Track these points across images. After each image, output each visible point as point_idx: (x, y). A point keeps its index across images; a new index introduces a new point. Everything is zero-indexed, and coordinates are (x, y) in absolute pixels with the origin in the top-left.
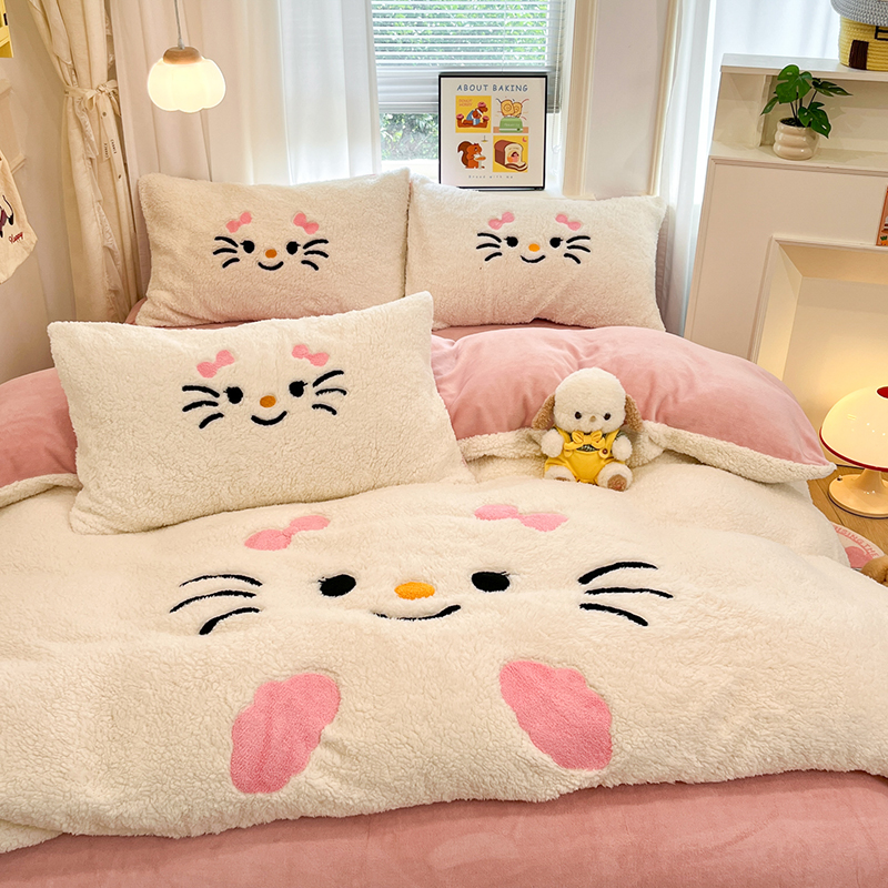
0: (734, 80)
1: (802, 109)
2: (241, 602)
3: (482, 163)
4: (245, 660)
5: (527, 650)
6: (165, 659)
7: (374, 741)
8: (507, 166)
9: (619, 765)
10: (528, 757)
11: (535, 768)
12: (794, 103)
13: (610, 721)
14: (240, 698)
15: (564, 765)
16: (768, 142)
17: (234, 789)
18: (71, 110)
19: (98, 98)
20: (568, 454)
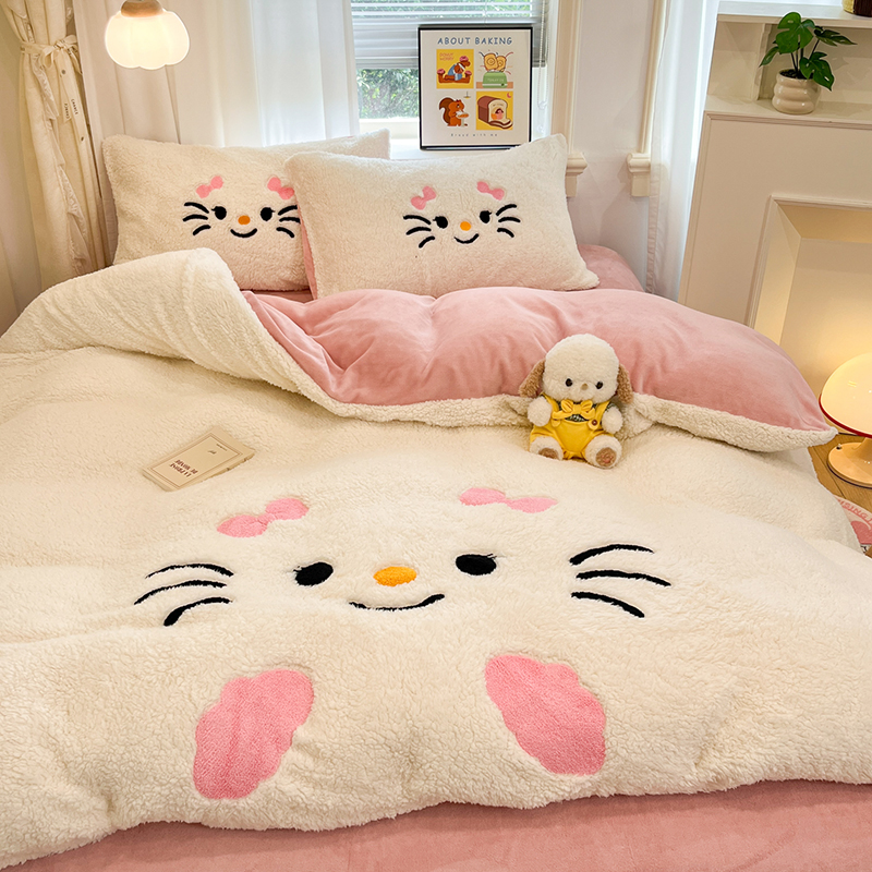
0: (730, 30)
1: (803, 60)
2: (210, 592)
3: (465, 121)
4: (211, 654)
5: (514, 644)
6: (127, 650)
7: (349, 742)
8: (491, 123)
9: (612, 770)
10: (514, 761)
11: (520, 771)
12: (794, 53)
13: (604, 723)
14: (206, 695)
15: (553, 770)
16: (766, 96)
17: (197, 794)
18: (28, 68)
19: (56, 54)
20: (556, 424)
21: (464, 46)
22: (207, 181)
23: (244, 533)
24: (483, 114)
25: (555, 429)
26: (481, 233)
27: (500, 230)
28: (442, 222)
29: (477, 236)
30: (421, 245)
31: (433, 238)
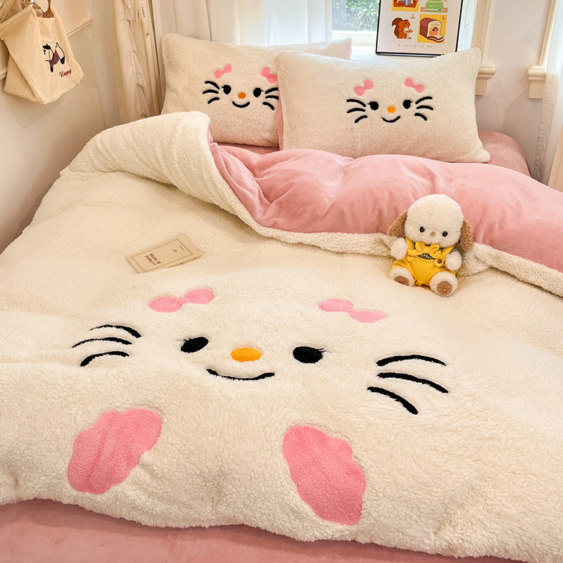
3: (410, 35)
4: (98, 391)
5: (312, 418)
6: (47, 379)
7: (175, 469)
8: (428, 38)
9: (365, 525)
10: (292, 505)
11: (296, 513)
13: (364, 490)
14: (86, 419)
15: (321, 516)
17: (69, 486)
20: (410, 259)
22: (221, 67)
23: (164, 309)
24: (423, 31)
25: (410, 262)
26: (402, 116)
27: (416, 114)
28: (374, 106)
29: (399, 117)
30: (356, 121)
31: (366, 117)
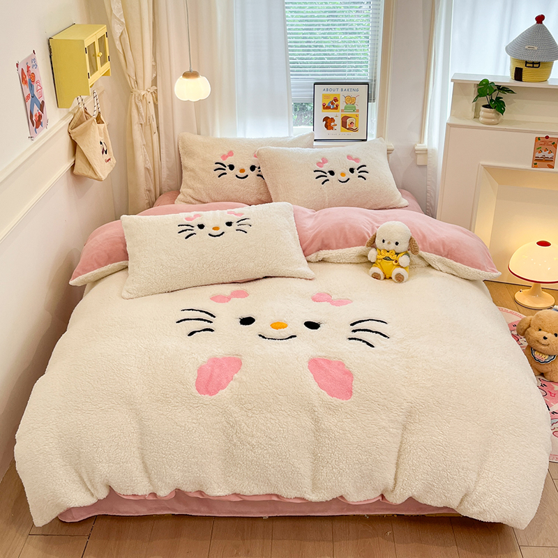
1: (492, 100)
2: (207, 325)
8: (348, 129)
19: (146, 95)
20: (379, 261)
21: (336, 92)
22: (226, 153)
23: (221, 302)
24: (344, 124)
26: (350, 178)
27: (359, 176)
28: (332, 173)
30: (323, 183)
31: (328, 180)
